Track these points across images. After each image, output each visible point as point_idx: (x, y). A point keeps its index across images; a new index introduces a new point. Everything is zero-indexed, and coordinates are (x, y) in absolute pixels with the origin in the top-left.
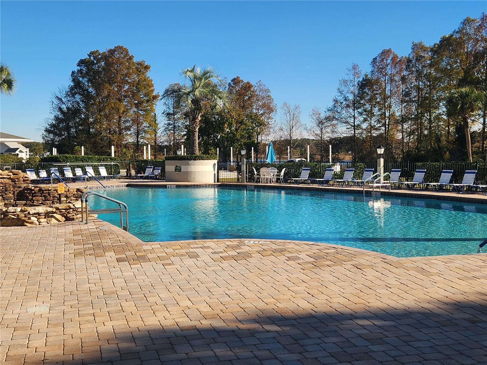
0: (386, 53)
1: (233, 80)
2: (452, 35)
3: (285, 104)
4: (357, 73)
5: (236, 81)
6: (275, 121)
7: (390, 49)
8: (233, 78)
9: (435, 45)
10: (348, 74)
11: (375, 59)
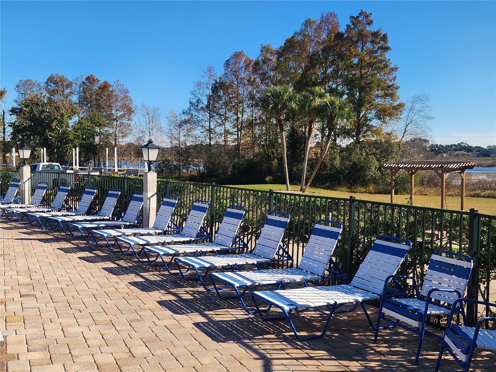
0: (238, 55)
1: (88, 79)
2: (293, 37)
3: (144, 105)
4: (212, 75)
5: (90, 80)
6: (135, 123)
7: (242, 51)
8: (87, 76)
9: (280, 48)
10: (203, 76)
11: (228, 61)
